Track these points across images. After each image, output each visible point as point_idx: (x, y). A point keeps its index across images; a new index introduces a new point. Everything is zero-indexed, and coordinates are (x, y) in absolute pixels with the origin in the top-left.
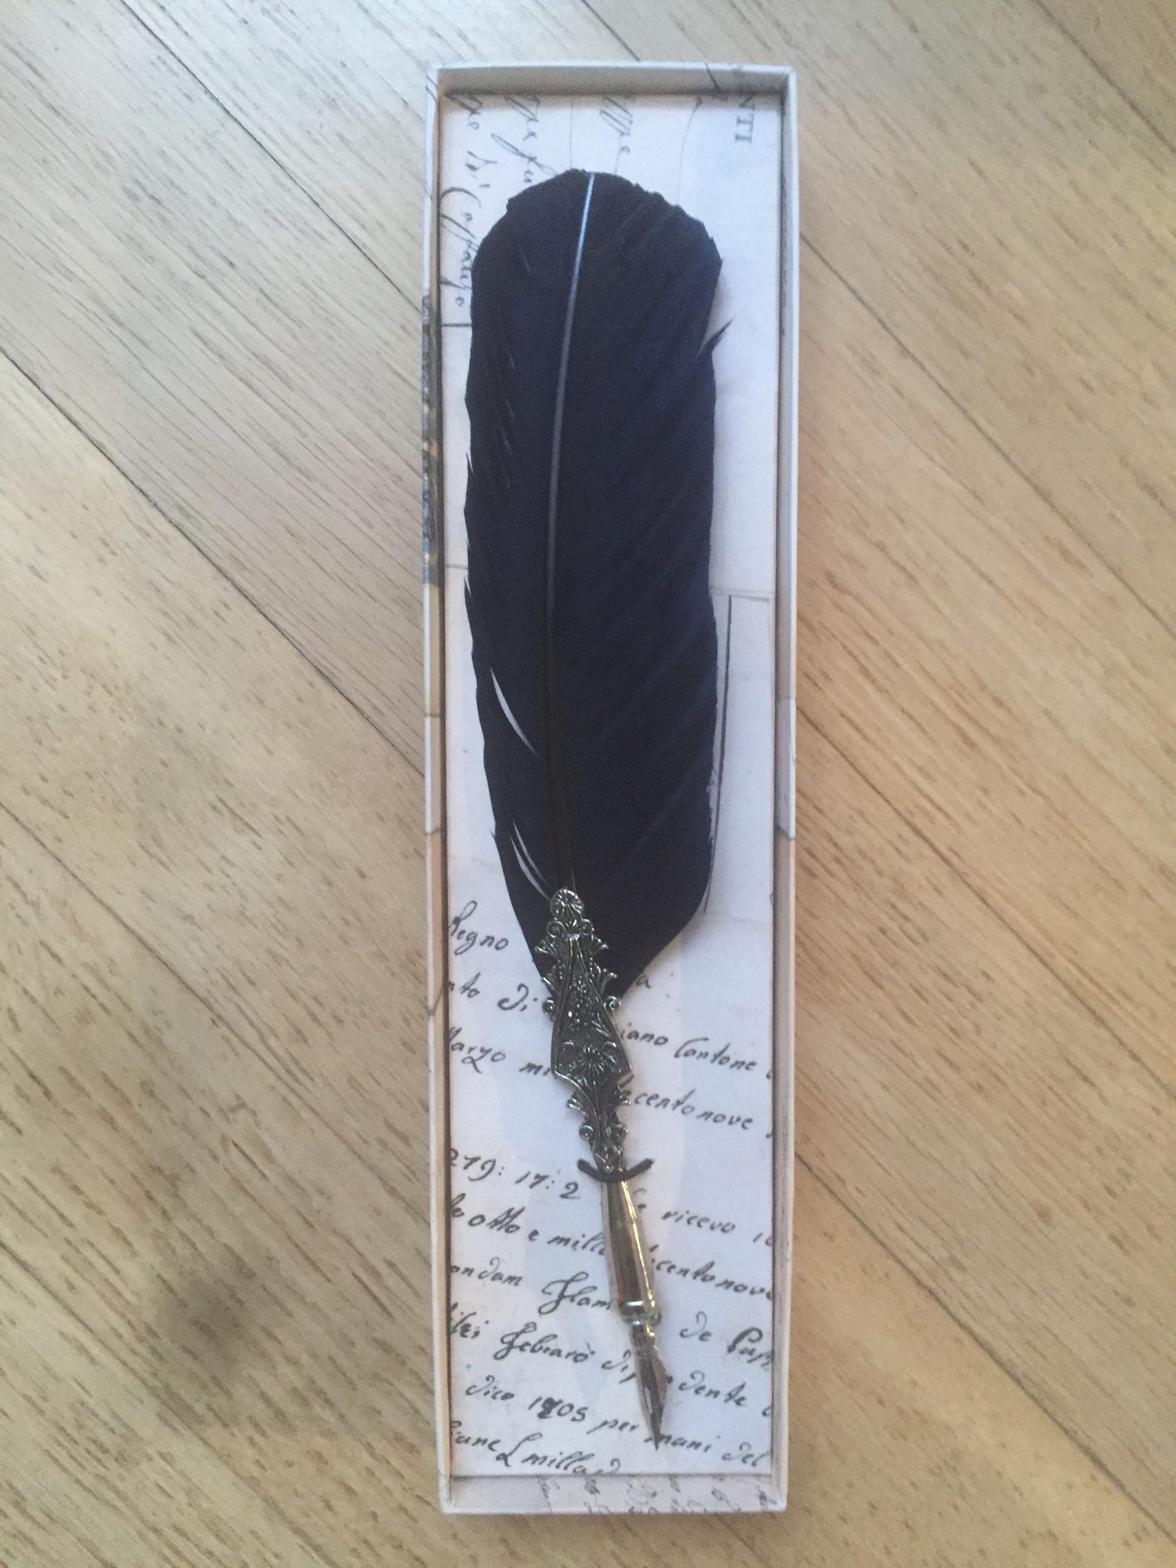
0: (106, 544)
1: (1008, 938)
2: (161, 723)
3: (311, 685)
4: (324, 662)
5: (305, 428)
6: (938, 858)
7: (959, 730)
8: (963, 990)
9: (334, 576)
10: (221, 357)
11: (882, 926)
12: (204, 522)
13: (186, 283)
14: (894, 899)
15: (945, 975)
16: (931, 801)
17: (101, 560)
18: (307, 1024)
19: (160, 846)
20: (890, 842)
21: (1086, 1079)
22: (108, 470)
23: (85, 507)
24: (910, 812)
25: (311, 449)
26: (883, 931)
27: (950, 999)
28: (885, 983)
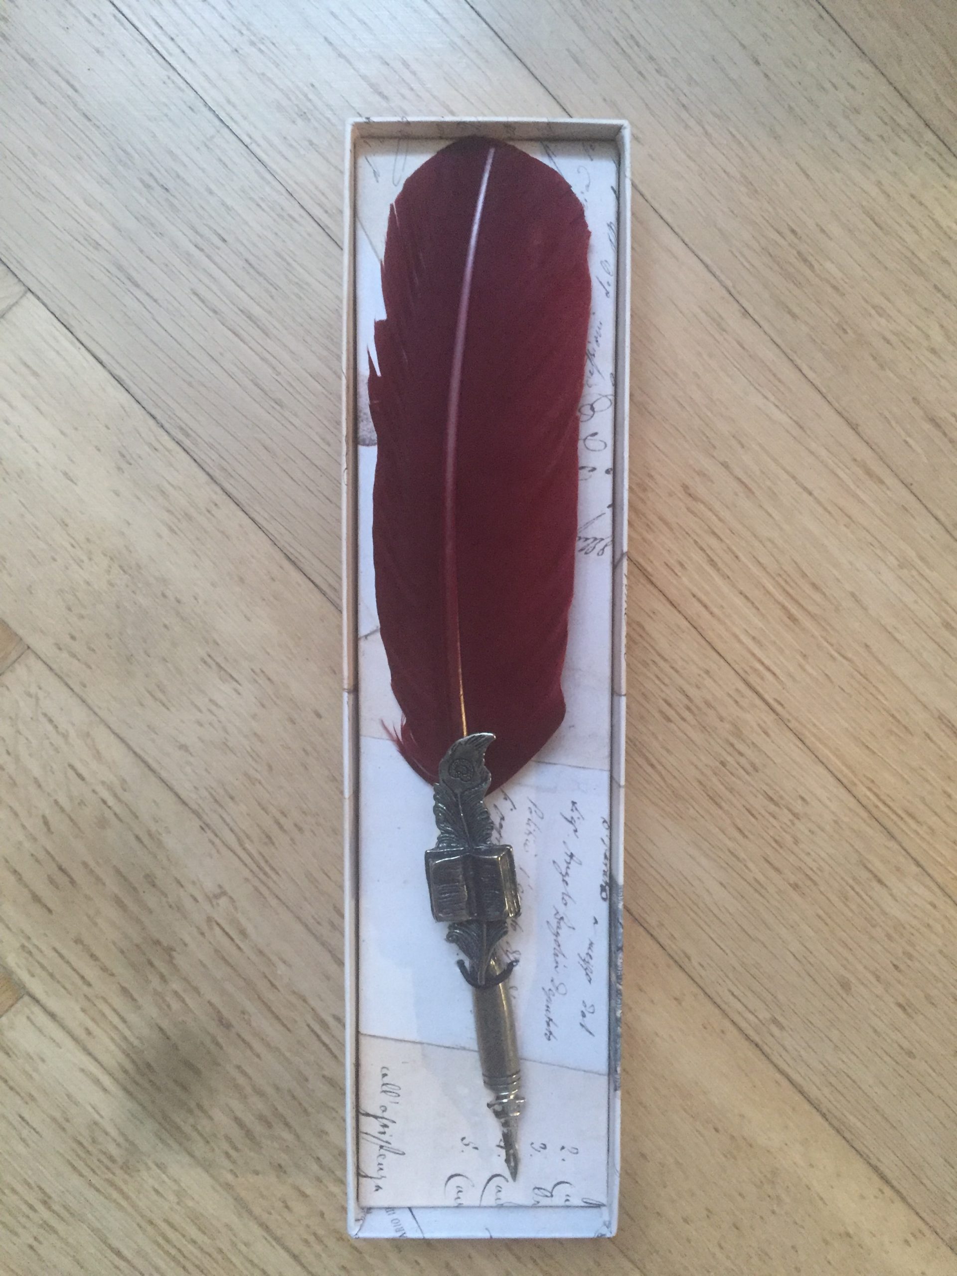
0: (123, 456)
1: (821, 770)
2: (164, 596)
3: (281, 567)
4: (292, 550)
5: (280, 368)
6: (767, 708)
7: (784, 607)
8: (786, 811)
9: (300, 483)
10: (215, 312)
11: (723, 760)
12: (199, 440)
13: (188, 254)
14: (732, 739)
15: (771, 799)
16: (763, 664)
17: (119, 469)
18: (275, 831)
19: (163, 692)
20: (729, 695)
21: (880, 881)
22: (124, 397)
23: (108, 428)
24: (746, 672)
25: (284, 384)
26: (723, 764)
27: (774, 817)
28: (723, 804)
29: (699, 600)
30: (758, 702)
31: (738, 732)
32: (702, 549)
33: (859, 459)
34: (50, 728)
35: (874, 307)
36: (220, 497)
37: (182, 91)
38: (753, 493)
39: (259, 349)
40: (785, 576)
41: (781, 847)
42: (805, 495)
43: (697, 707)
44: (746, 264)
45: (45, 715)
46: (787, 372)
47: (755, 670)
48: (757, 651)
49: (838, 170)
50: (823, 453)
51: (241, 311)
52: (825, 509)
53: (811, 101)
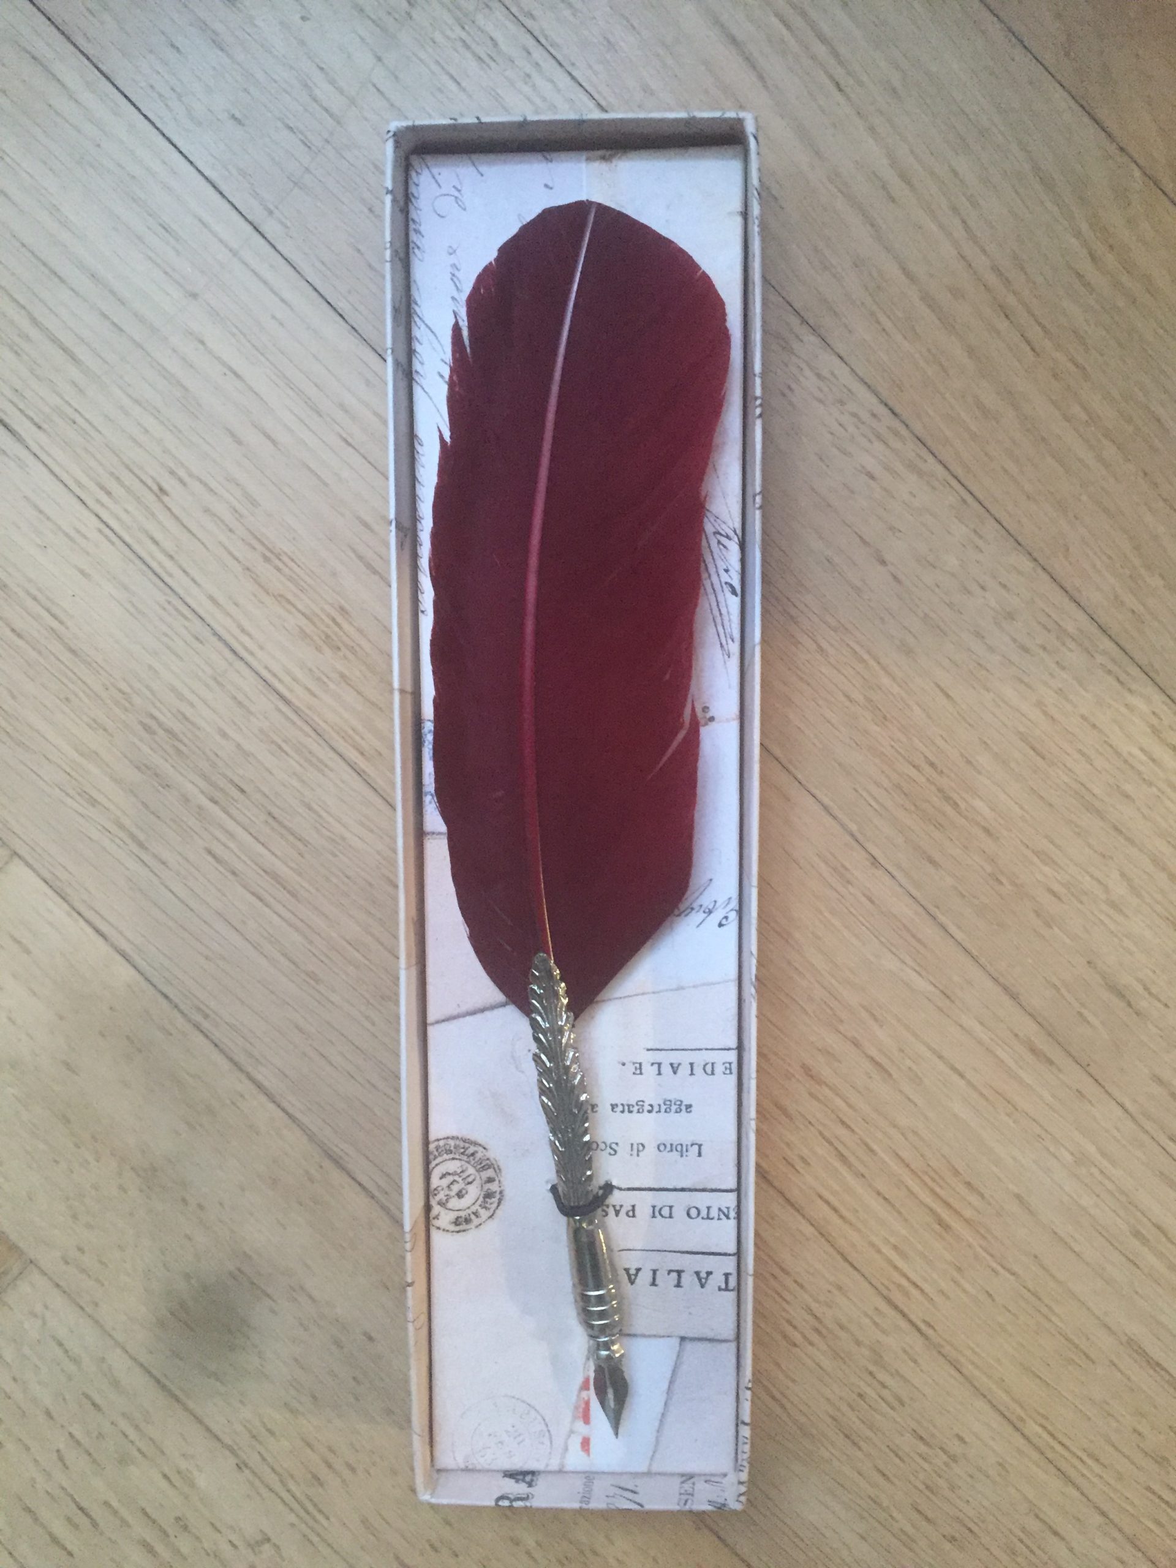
29: (828, 1203)
30: (903, 1324)
31: (877, 1357)
32: (831, 1143)
33: (1021, 1034)
34: (59, 1352)
35: (1036, 853)
36: (246, 1086)
37: (186, 618)
38: (890, 1075)
39: (288, 915)
40: (932, 1174)
41: (932, 1492)
42: (955, 1078)
43: (827, 1328)
44: (873, 803)
45: (54, 1338)
46: (928, 931)
47: (899, 1286)
48: (900, 1263)
49: (988, 690)
50: (978, 1028)
51: (265, 871)
52: (982, 1094)
53: (950, 605)
